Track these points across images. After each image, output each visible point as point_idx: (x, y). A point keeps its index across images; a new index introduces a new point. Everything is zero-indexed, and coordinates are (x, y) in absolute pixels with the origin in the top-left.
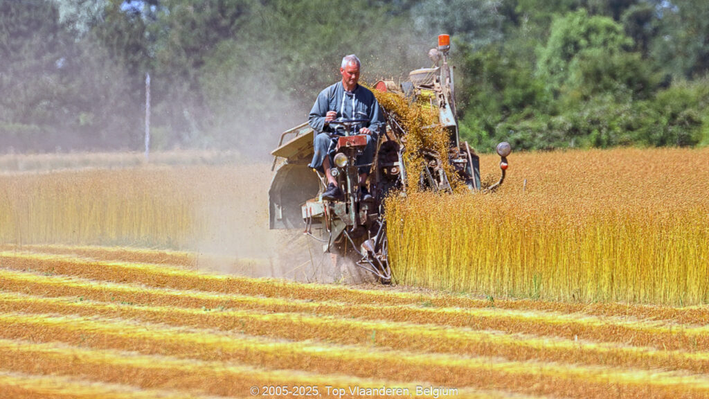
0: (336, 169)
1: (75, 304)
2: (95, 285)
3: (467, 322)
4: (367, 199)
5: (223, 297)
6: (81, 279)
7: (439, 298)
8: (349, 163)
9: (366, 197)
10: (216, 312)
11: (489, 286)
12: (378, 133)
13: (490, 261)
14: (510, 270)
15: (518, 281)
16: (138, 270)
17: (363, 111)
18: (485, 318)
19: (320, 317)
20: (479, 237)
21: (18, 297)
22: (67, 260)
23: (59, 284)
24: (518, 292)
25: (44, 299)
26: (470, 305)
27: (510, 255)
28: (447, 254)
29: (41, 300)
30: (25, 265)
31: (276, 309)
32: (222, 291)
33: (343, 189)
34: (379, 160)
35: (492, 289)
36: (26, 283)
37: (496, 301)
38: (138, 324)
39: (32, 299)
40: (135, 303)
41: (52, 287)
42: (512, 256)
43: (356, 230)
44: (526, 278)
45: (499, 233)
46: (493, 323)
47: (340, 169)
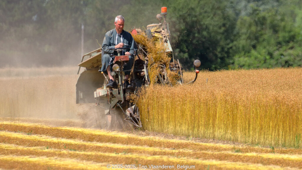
0: (114, 72)
1: (44, 151)
2: (55, 140)
3: (260, 161)
4: (129, 87)
5: (125, 147)
6: (47, 137)
7: (244, 148)
8: (120, 69)
9: (129, 86)
10: (122, 155)
11: (271, 141)
12: (134, 54)
13: (272, 127)
14: (283, 132)
15: (288, 138)
16: (79, 132)
17: (126, 43)
18: (270, 158)
19: (179, 158)
20: (266, 114)
21: (13, 147)
22: (39, 126)
23: (35, 139)
24: (287, 144)
25: (27, 148)
26: (262, 151)
27: (283, 124)
28: (248, 123)
29: (26, 148)
30: (16, 129)
31: (155, 154)
32: (125, 144)
33: (117, 82)
34: (135, 68)
35: (273, 143)
36: (17, 139)
37: (275, 149)
38: (79, 161)
39: (20, 148)
40: (77, 150)
41: (31, 141)
42: (284, 125)
43: (123, 103)
44: (291, 137)
45: (277, 112)
46: (274, 161)
47: (115, 72)
